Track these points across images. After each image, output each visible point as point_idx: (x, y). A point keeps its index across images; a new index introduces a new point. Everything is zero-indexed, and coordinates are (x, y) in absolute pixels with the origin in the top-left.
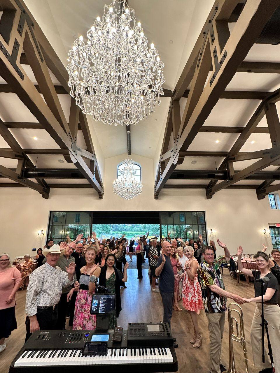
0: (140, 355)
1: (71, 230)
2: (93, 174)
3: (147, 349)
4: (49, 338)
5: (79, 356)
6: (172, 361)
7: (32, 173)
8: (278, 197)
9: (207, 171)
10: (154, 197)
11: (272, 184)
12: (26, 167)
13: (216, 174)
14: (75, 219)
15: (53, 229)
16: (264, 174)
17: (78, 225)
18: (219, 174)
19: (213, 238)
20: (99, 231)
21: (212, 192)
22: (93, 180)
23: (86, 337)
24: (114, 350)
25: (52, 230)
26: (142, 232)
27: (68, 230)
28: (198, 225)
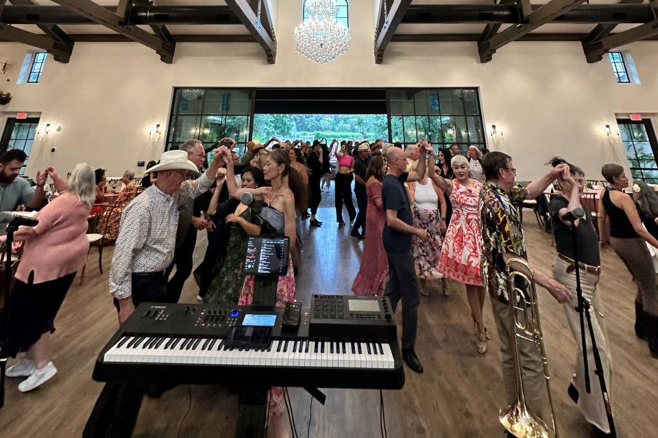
0: (332, 352)
1: (213, 125)
2: (257, 16)
3: (346, 344)
4: (165, 317)
5: (219, 349)
6: (392, 366)
7: (144, 14)
8: (631, 57)
9: (476, 6)
10: (373, 58)
11: (613, 31)
12: (134, 5)
13: (495, 13)
14: (221, 103)
15: (178, 123)
16: (595, 10)
17: (226, 115)
18: (501, 13)
19: (499, 143)
20: (268, 128)
21: (491, 48)
22: (255, 26)
23: (233, 317)
24: (284, 342)
25: (176, 126)
26: (355, 134)
27: (206, 127)
28: (466, 116)
